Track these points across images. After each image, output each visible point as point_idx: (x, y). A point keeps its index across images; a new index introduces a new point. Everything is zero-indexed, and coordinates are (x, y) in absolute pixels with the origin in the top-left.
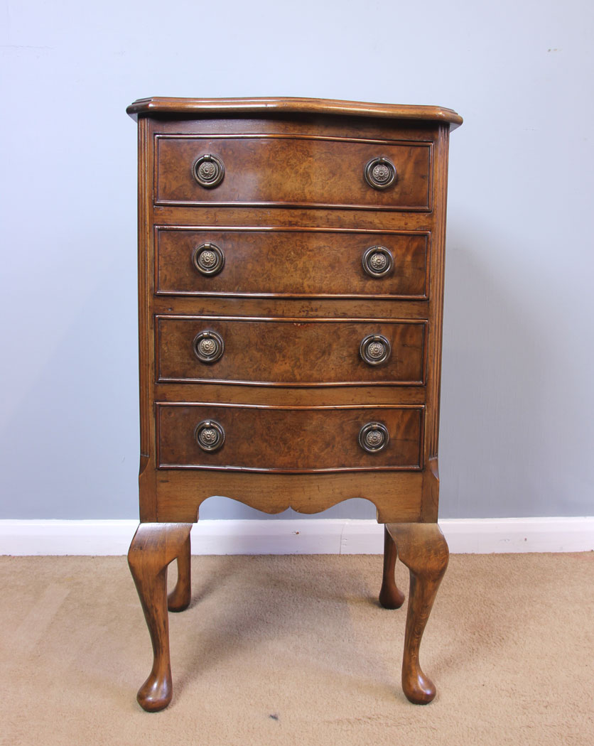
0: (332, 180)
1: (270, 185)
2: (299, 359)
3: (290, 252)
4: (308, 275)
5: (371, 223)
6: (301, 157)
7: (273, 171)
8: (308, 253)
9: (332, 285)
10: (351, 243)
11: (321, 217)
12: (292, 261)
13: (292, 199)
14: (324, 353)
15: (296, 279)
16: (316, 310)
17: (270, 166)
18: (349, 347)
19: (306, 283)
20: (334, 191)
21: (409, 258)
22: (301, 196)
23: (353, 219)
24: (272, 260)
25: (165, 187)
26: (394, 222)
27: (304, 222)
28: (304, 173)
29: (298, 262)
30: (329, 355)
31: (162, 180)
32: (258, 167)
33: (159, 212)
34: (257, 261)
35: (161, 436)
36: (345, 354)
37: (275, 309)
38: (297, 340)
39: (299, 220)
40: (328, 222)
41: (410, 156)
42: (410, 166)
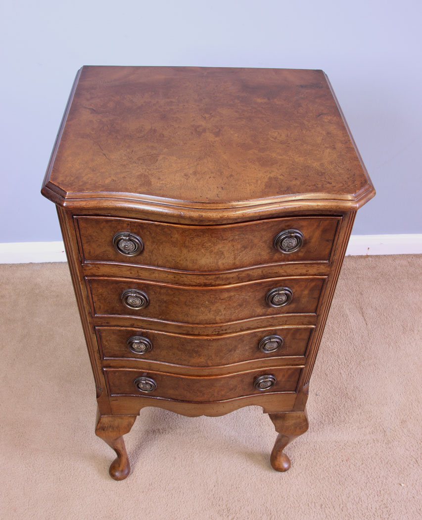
0: (244, 252)
1: (186, 260)
2: (211, 356)
3: (205, 302)
4: (220, 314)
5: (276, 273)
6: (215, 241)
7: (189, 251)
8: (220, 301)
9: (240, 315)
10: (258, 288)
11: (232, 278)
12: (206, 307)
13: (207, 270)
14: (231, 351)
15: (210, 316)
16: (226, 330)
17: (186, 247)
18: (251, 344)
19: (218, 318)
20: (245, 258)
21: (306, 292)
22: (215, 267)
23: (261, 273)
24: (189, 305)
25: (90, 252)
26: (296, 271)
27: (217, 282)
28: (217, 252)
29: (211, 307)
30: (235, 351)
31: (86, 246)
32: (175, 247)
33: (88, 268)
34: (177, 305)
35: (110, 383)
36: (247, 348)
37: (193, 331)
38: (210, 347)
39: (213, 282)
40: (238, 279)
41: (318, 226)
42: (317, 234)
